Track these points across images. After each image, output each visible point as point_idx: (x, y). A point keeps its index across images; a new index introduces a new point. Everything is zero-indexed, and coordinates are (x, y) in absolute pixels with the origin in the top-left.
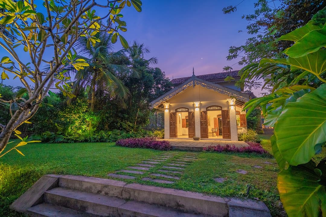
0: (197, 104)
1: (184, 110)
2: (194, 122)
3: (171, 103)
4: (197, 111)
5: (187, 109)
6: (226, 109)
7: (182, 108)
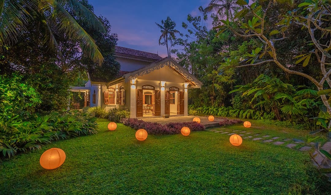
0: (163, 83)
1: (150, 87)
2: (160, 101)
3: (139, 79)
4: (163, 90)
5: (154, 87)
6: (181, 90)
7: (149, 85)
